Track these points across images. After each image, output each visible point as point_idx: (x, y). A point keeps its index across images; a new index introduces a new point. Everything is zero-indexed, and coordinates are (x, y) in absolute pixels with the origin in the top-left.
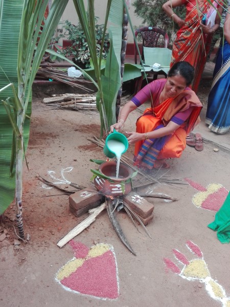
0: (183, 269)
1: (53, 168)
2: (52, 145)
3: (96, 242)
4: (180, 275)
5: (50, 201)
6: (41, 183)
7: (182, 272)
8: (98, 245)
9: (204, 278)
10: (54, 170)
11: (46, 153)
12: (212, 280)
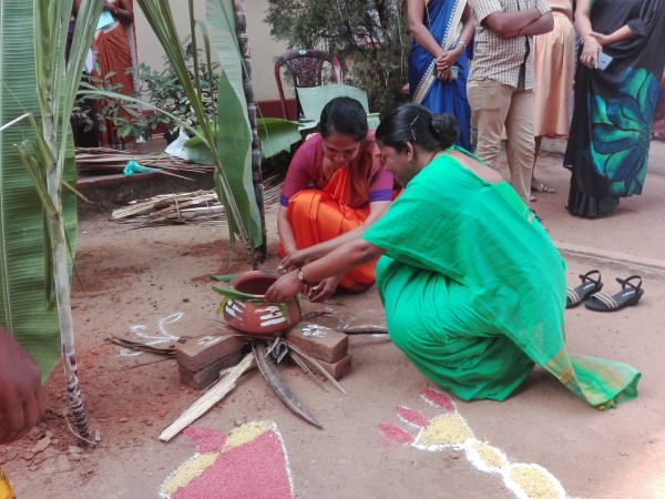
0: (420, 435)
1: (142, 321)
2: (136, 284)
3: (239, 422)
4: (413, 445)
5: (140, 373)
6: (117, 347)
7: (417, 439)
8: (243, 426)
9: (463, 442)
10: (143, 324)
11: (125, 300)
12: (479, 442)
